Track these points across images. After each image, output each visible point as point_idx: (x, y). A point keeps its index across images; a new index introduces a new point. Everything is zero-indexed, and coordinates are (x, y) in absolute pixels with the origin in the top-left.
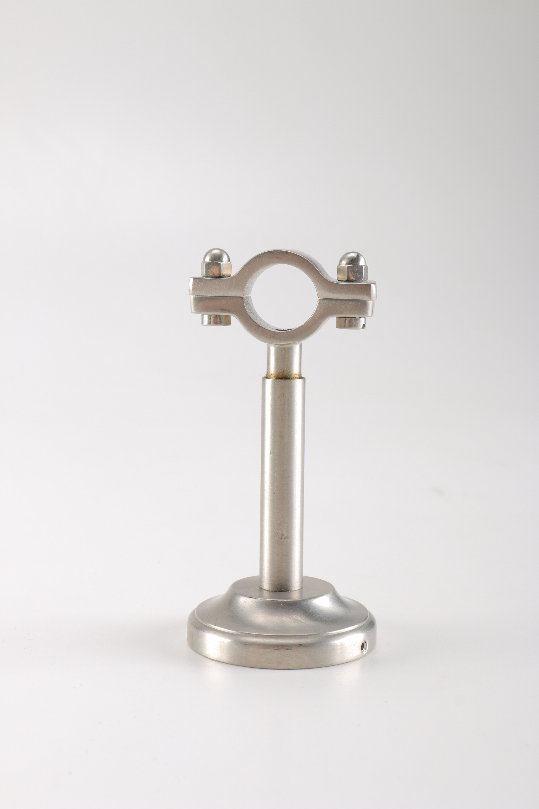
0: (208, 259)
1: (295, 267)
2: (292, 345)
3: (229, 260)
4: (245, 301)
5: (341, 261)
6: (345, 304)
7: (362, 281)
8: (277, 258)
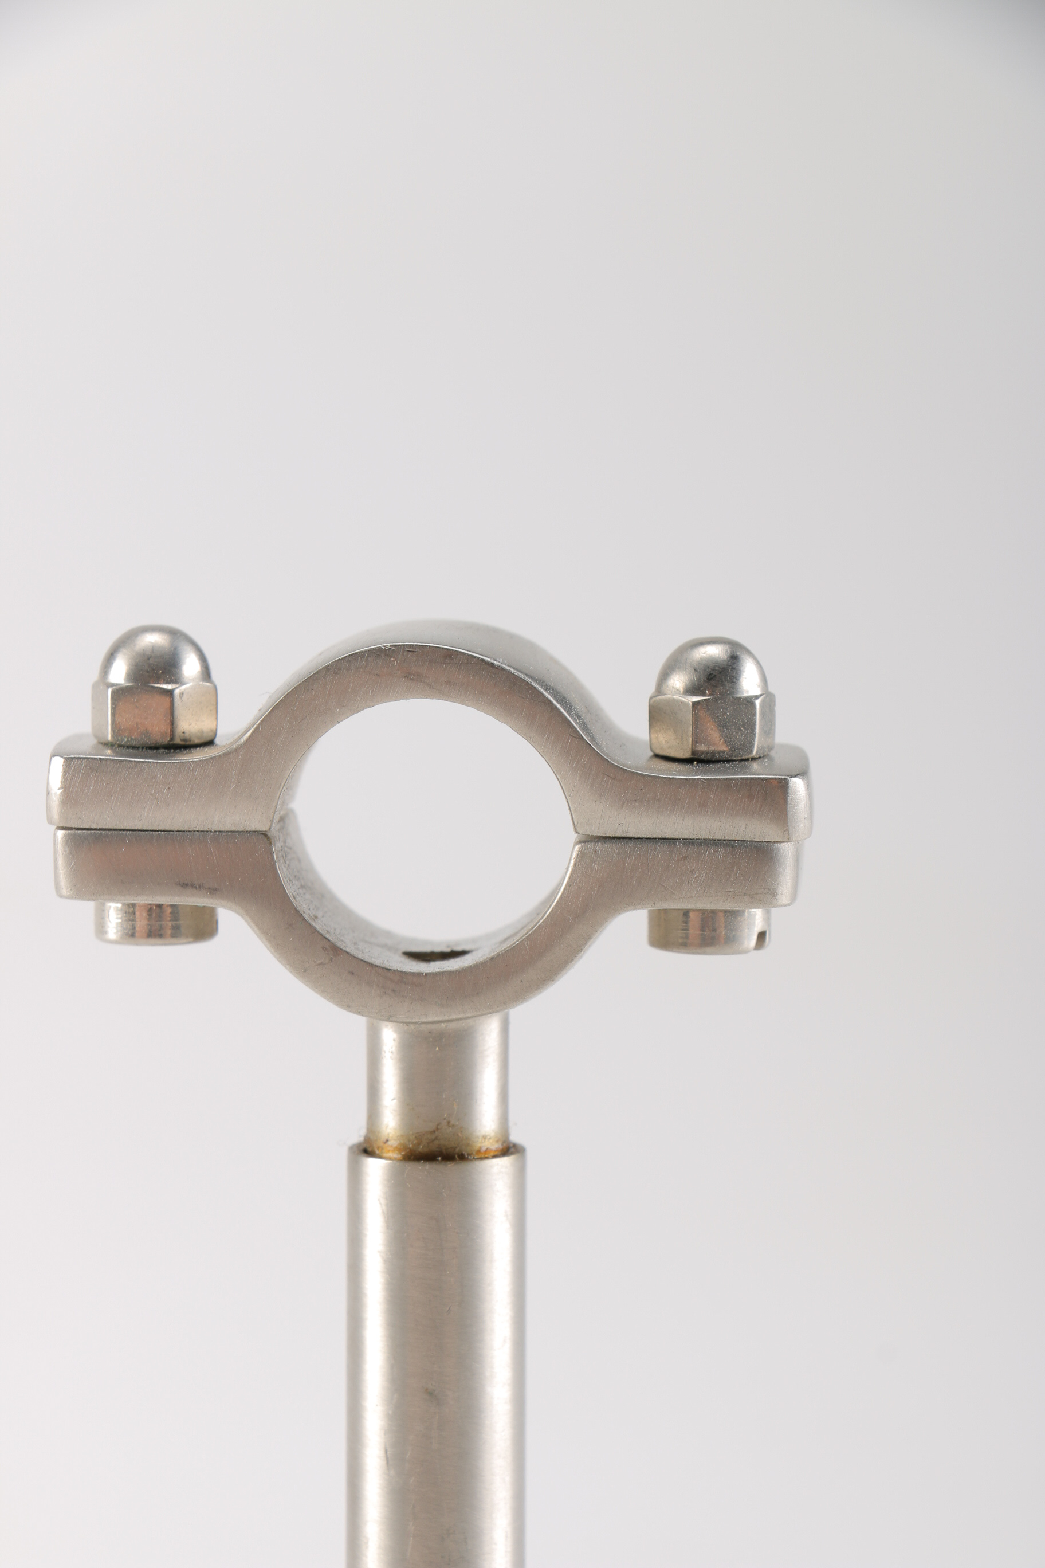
0: (119, 673)
1: (482, 714)
2: (471, 1022)
3: (206, 673)
4: (277, 847)
5: (665, 675)
6: (685, 858)
7: (753, 759)
8: (407, 676)
